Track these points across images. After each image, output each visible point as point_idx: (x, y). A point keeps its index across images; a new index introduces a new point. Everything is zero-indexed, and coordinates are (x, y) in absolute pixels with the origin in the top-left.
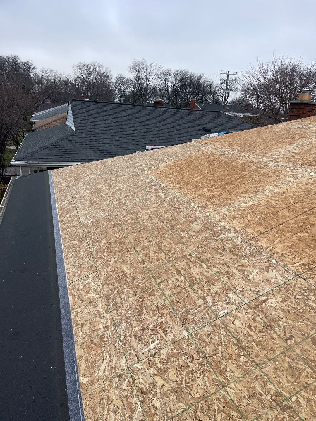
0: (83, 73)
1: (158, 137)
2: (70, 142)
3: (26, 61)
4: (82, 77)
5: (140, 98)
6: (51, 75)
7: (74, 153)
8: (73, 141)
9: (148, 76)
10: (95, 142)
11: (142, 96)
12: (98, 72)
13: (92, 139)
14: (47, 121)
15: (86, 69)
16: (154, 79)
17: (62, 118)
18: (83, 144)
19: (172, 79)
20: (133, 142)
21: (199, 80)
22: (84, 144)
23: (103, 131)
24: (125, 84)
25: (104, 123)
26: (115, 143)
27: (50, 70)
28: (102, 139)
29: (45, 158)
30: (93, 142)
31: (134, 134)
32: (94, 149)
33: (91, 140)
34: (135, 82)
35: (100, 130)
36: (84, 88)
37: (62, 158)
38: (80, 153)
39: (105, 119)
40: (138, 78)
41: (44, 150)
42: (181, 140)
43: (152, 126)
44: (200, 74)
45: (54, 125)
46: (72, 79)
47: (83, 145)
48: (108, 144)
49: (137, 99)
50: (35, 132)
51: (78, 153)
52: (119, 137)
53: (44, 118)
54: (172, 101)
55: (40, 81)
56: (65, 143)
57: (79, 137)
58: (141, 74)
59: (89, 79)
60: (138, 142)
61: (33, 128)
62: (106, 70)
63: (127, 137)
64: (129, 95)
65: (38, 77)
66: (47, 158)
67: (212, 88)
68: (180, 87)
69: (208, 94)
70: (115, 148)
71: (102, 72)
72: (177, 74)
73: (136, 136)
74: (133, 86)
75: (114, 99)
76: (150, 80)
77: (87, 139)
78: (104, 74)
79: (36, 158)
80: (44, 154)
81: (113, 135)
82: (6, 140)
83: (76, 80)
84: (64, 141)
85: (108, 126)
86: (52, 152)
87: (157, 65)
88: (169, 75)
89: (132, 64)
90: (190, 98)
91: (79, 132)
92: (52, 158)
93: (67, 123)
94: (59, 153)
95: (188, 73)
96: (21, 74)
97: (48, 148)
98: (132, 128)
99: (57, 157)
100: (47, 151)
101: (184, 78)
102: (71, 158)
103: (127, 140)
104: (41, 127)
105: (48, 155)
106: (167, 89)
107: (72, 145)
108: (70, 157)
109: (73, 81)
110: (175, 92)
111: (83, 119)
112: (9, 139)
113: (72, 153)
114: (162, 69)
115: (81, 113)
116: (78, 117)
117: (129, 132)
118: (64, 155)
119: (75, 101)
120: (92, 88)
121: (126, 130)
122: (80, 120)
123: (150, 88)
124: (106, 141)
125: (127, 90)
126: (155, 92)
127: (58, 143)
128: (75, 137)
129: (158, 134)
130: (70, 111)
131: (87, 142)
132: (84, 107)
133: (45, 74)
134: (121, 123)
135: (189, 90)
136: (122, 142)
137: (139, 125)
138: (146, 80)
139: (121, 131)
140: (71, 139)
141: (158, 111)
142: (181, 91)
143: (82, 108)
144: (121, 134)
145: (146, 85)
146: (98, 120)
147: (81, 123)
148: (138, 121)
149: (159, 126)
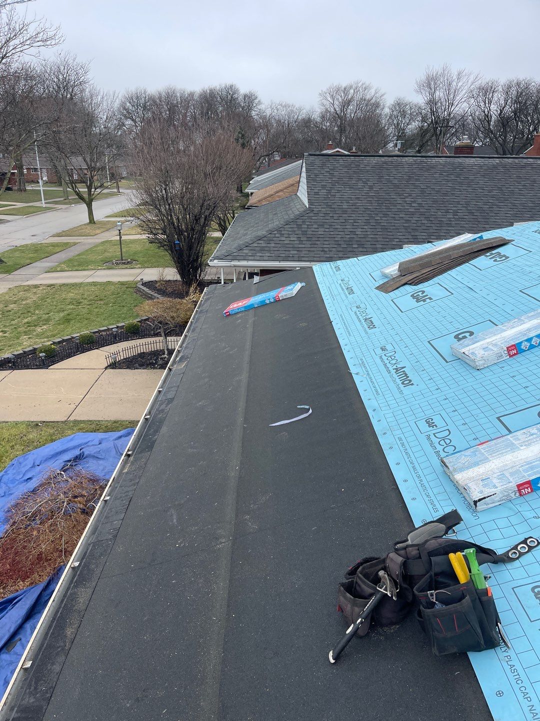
0: (336, 103)
1: (455, 213)
2: (299, 227)
3: (248, 92)
4: (332, 110)
5: (434, 137)
6: (283, 113)
7: (303, 246)
8: (303, 226)
9: (452, 96)
10: (339, 227)
11: (436, 135)
12: (361, 99)
13: (335, 221)
14: (271, 190)
15: (341, 96)
16: (463, 100)
17: (293, 185)
18: (320, 229)
19: (498, 97)
20: (405, 225)
22: (321, 231)
23: (354, 207)
24: (407, 116)
25: (358, 192)
26: (374, 227)
27: (283, 104)
28: (352, 221)
29: (258, 254)
30: (336, 227)
31: (410, 210)
32: (336, 239)
33: (333, 224)
34: (426, 110)
35: (351, 204)
36: (336, 129)
37: (284, 255)
38: (312, 246)
39: (360, 184)
40: (432, 102)
41: (258, 242)
42: (502, 218)
43: (446, 194)
45: (279, 197)
46: (316, 116)
47: (320, 233)
48: (361, 230)
49: (427, 141)
50: (249, 210)
51: (309, 246)
52: (382, 216)
53: (267, 186)
54: (496, 139)
55: (266, 124)
56: (290, 230)
57: (313, 218)
58: (439, 94)
59: (344, 113)
60: (415, 225)
61: (248, 204)
62: (376, 93)
63: (396, 216)
64: (414, 135)
65: (265, 117)
66: (261, 255)
68: (515, 112)
70: (372, 236)
71: (368, 97)
72: (509, 87)
73: (413, 214)
74: (423, 118)
75: (386, 143)
76: (456, 104)
77: (327, 221)
78: (371, 102)
79: (244, 254)
80: (256, 249)
81: (372, 213)
82: (207, 225)
83: (323, 117)
84: (289, 226)
85: (365, 197)
86: (269, 245)
87: (470, 74)
88: (494, 91)
89: (424, 78)
90: (533, 131)
91: (314, 209)
92: (269, 255)
93: (298, 194)
94: (280, 246)
95: (533, 84)
96: (239, 115)
97: (262, 239)
98: (406, 200)
99: (276, 252)
100: (263, 244)
102: (297, 255)
103: (396, 222)
104: (259, 201)
105: (262, 250)
106: (488, 118)
107: (300, 232)
108: (296, 252)
109: (319, 120)
110: (504, 122)
111: (324, 187)
112: (212, 222)
113: (300, 246)
114: (480, 82)
115: (320, 177)
116: (316, 184)
117: (401, 208)
118: (287, 249)
119: (313, 157)
120: (348, 128)
121: (396, 202)
122: (318, 188)
123: (454, 117)
124: (357, 224)
125: (410, 126)
126: (463, 125)
127: (279, 230)
128: (306, 218)
129: (455, 208)
130: (304, 175)
131: (325, 226)
132: (327, 165)
133: (275, 111)
134: (387, 192)
135: (532, 118)
136: (386, 224)
137: (420, 192)
138: (447, 104)
139: (386, 205)
140: (300, 222)
141: (460, 164)
142: (516, 120)
143: (324, 168)
144: (385, 210)
145: (446, 113)
146: (348, 187)
147: (320, 194)
148: (419, 185)
149: (460, 193)
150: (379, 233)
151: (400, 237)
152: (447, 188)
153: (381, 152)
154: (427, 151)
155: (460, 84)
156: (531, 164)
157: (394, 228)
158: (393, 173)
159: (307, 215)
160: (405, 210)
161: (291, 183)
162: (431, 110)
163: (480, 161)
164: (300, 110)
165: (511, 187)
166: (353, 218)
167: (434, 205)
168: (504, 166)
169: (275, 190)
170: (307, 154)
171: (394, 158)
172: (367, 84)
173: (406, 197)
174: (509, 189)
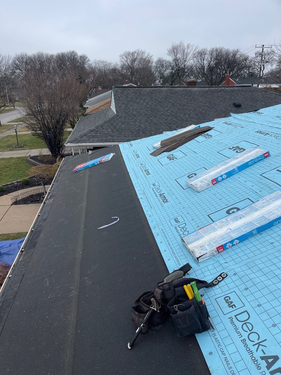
0: (129, 60)
1: (189, 115)
2: (112, 124)
3: (82, 55)
4: (127, 64)
5: (178, 77)
6: (101, 65)
7: (115, 134)
8: (114, 124)
9: (185, 57)
11: (179, 76)
12: (141, 58)
13: (130, 121)
14: (97, 106)
15: (131, 57)
16: (191, 59)
17: (108, 103)
18: (123, 125)
19: (207, 57)
20: (165, 121)
21: (234, 55)
22: (123, 126)
23: (139, 113)
24: (164, 67)
25: (141, 105)
26: (150, 123)
27: (101, 61)
28: (139, 120)
29: (91, 139)
30: (131, 124)
31: (167, 114)
32: (131, 130)
33: (129, 122)
34: (173, 64)
35: (138, 112)
36: (129, 73)
37: (105, 139)
38: (119, 134)
39: (142, 101)
40: (176, 60)
41: (91, 133)
42: (211, 116)
43: (184, 106)
44: (236, 49)
45: (101, 109)
46: (119, 67)
47: (123, 127)
48: (143, 125)
49: (175, 79)
50: (86, 116)
51: (118, 134)
52: (153, 117)
53: (95, 104)
54: (208, 78)
55: (93, 71)
56: (107, 126)
58: (179, 56)
59: (133, 65)
60: (170, 121)
61: (85, 113)
62: (148, 55)
63: (161, 117)
64: (168, 76)
65: (92, 68)
66: (93, 139)
67: (248, 62)
68: (216, 64)
69: (243, 68)
70: (149, 128)
71: (144, 57)
72: (212, 52)
73: (169, 116)
74: (172, 68)
75: (155, 81)
76: (187, 61)
77: (126, 121)
78: (146, 60)
79: (84, 140)
80: (90, 136)
81: (149, 116)
82: (64, 125)
83: (122, 68)
84: (107, 124)
85: (145, 108)
86: (97, 134)
87: (193, 46)
88: (205, 54)
89: (171, 48)
90: (225, 73)
91: (119, 115)
92: (97, 139)
93: (111, 107)
94: (102, 134)
95: (224, 50)
96: (78, 67)
97: (93, 131)
98: (166, 109)
99: (101, 138)
100: (93, 134)
101: (219, 55)
103: (160, 120)
104: (91, 111)
105: (93, 137)
106: (203, 67)
107: (113, 127)
108: (111, 138)
109: (120, 69)
110: (211, 69)
111: (123, 103)
112: (66, 123)
113: (113, 134)
114: (198, 49)
115: (121, 98)
116: (119, 102)
117: (162, 113)
118: (107, 136)
119: (117, 88)
120: (135, 73)
121: (160, 110)
122: (120, 104)
123: (187, 68)
124: (142, 122)
125: (166, 72)
126: (192, 71)
127: (102, 126)
128: (115, 119)
129: (189, 112)
130: (113, 97)
131: (125, 124)
132: (125, 92)
133: (97, 64)
134: (155, 105)
135: (224, 67)
136: (156, 122)
137: (171, 105)
138: (183, 61)
139: (156, 112)
140: (112, 122)
141: (190, 91)
142: (216, 68)
143: (123, 94)
144: (155, 114)
145: (183, 65)
146: (136, 103)
147: (122, 107)
148: (171, 101)
149: (191, 105)
150: (153, 126)
151: (163, 128)
152: (184, 102)
153: (153, 85)
154: (175, 85)
155: (189, 51)
156: (223, 90)
157: (160, 123)
158: (158, 96)
159: (116, 118)
160: (165, 114)
161: (107, 101)
162: (176, 64)
163: (199, 89)
164: (110, 64)
165: (215, 101)
166: (139, 119)
167: (179, 111)
168: (211, 91)
169: (99, 106)
170: (114, 86)
171: (158, 88)
172: (143, 51)
173: (165, 107)
174: (214, 102)
